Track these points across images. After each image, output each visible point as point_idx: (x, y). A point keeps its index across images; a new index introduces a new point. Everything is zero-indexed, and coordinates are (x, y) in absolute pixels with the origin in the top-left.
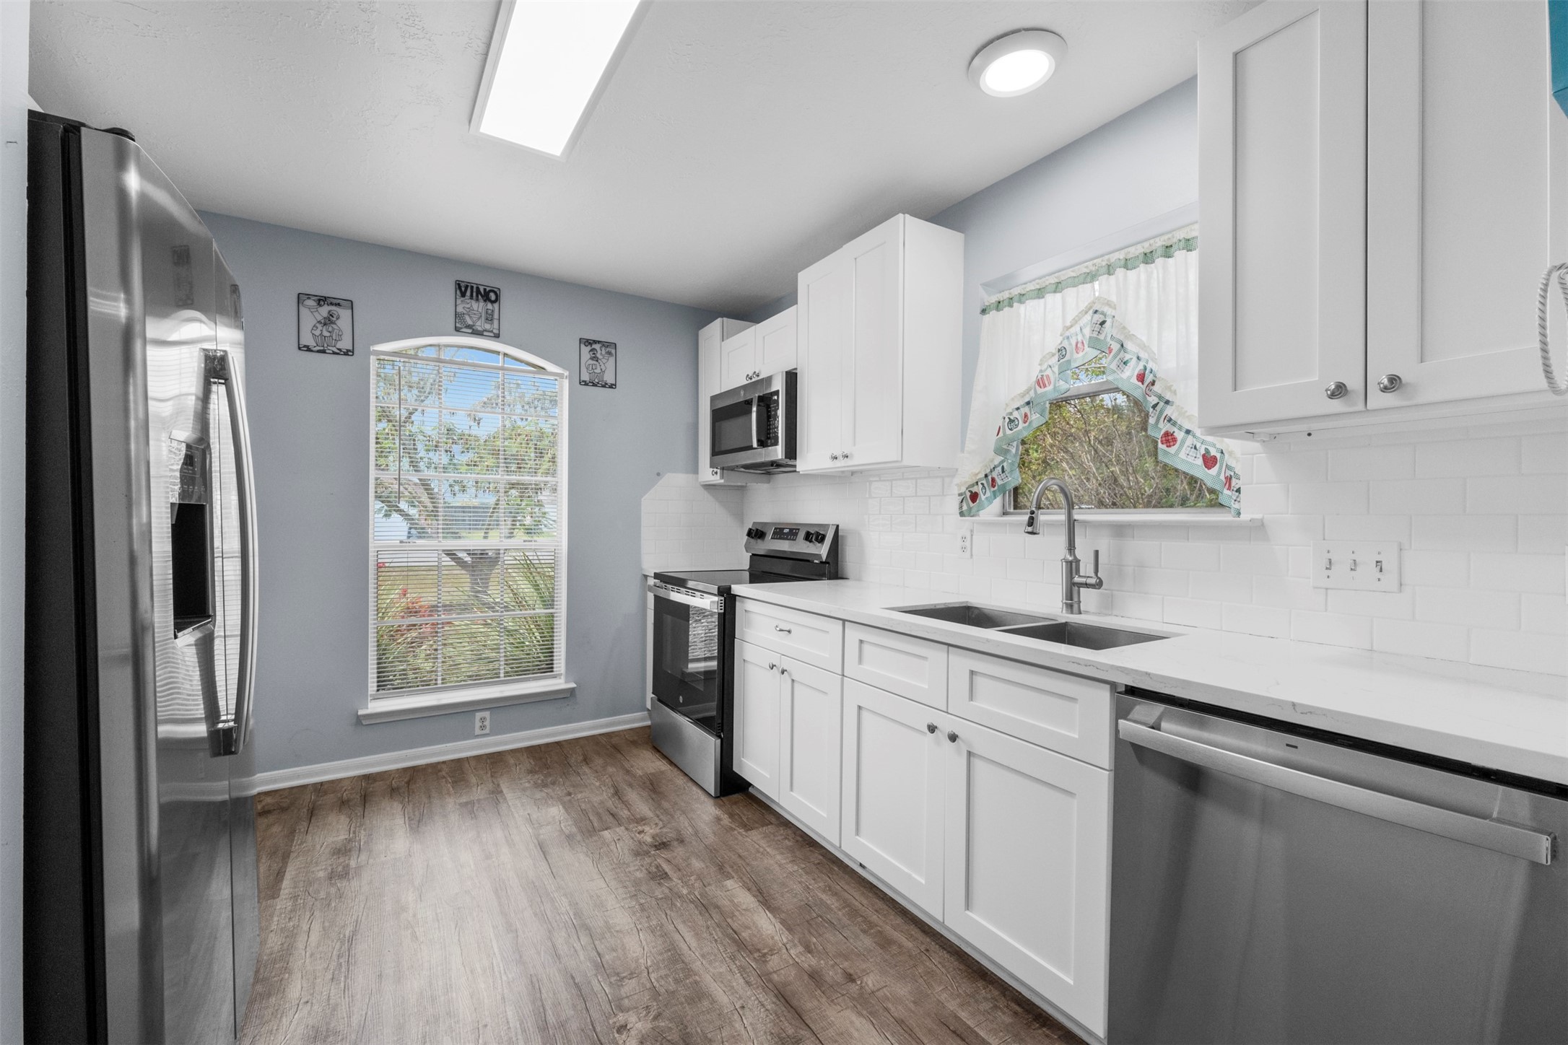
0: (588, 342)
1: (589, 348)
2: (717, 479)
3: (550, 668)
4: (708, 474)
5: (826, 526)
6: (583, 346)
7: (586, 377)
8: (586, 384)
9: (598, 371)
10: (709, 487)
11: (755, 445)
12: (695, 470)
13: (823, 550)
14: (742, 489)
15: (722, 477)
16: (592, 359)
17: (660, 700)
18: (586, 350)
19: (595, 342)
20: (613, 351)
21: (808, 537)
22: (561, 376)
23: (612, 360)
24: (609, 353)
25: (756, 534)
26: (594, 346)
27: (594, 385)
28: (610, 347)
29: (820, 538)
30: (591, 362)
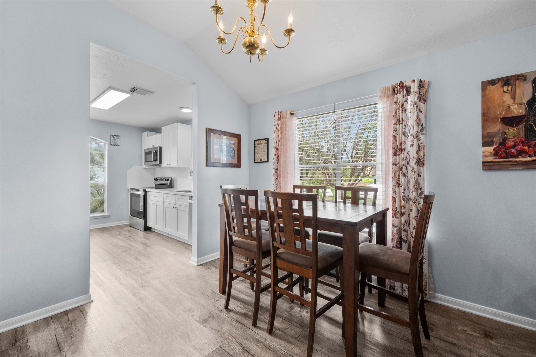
0: (113, 136)
1: (113, 137)
2: (146, 167)
3: (103, 211)
4: (144, 166)
5: (169, 178)
6: (111, 136)
7: (112, 143)
8: (112, 145)
9: (115, 142)
10: (145, 169)
11: (153, 161)
12: (142, 165)
13: (168, 183)
14: (154, 169)
15: (148, 167)
16: (114, 139)
17: (132, 216)
18: (112, 137)
19: (114, 135)
20: (119, 138)
21: (166, 180)
22: (106, 143)
23: (119, 140)
24: (118, 138)
25: (156, 179)
26: (114, 136)
27: (114, 145)
28: (119, 137)
29: (168, 180)
30: (114, 140)
